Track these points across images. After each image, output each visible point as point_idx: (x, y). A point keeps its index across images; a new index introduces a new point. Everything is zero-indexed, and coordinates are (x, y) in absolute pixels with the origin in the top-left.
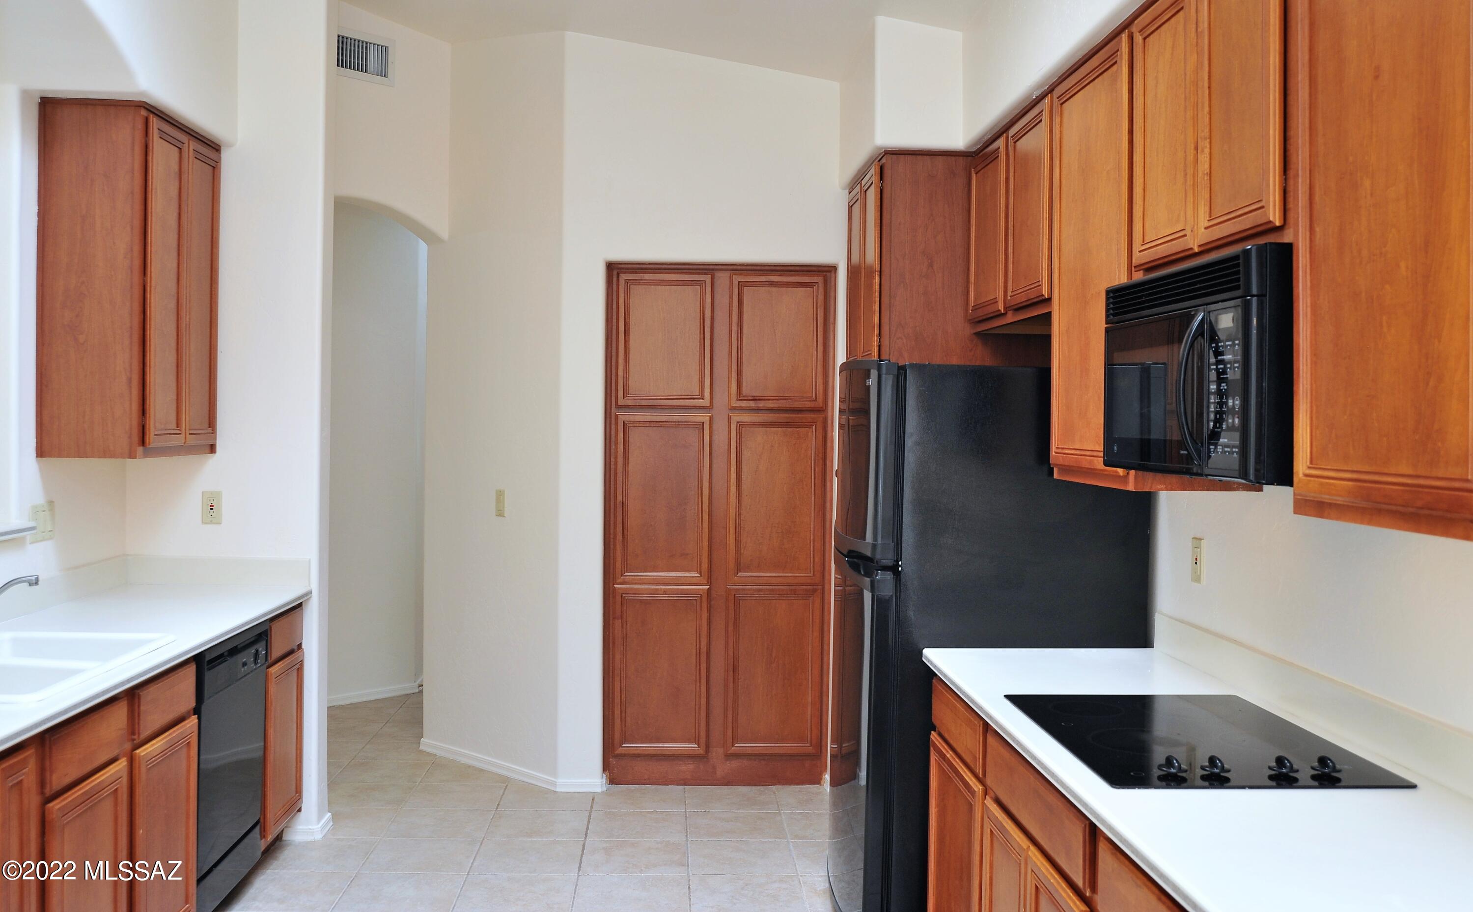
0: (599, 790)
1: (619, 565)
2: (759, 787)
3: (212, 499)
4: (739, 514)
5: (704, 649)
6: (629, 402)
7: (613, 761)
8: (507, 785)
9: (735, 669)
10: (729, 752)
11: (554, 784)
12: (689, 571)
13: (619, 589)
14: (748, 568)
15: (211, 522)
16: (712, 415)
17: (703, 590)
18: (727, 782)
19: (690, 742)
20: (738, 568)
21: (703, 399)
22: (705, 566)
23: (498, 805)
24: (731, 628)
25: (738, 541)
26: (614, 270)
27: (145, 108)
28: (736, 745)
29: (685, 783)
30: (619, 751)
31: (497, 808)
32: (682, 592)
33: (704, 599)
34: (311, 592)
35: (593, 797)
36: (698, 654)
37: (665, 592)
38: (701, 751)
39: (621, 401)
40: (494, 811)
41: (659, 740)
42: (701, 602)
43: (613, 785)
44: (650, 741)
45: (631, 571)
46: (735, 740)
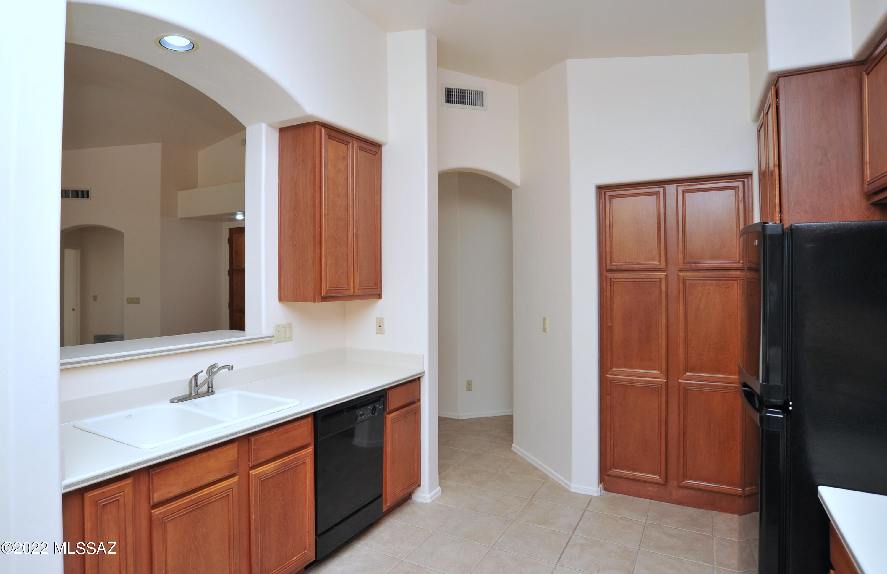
0: (596, 495)
1: (609, 363)
2: (702, 510)
3: (380, 322)
4: (686, 337)
5: (663, 418)
6: (614, 267)
7: (606, 478)
8: (545, 482)
9: (685, 434)
10: (681, 485)
11: (570, 487)
12: (654, 370)
13: (609, 377)
14: (693, 370)
15: (380, 333)
16: (667, 274)
17: (662, 382)
18: (680, 503)
19: (654, 474)
20: (687, 369)
21: (660, 264)
22: (664, 367)
23: (534, 495)
24: (682, 407)
25: (686, 353)
26: (602, 189)
27: (318, 124)
28: (686, 481)
29: (652, 498)
30: (610, 473)
31: (532, 498)
32: (649, 382)
33: (664, 387)
34: (424, 373)
35: (590, 500)
36: (660, 421)
37: (638, 381)
38: (661, 481)
39: (609, 267)
40: (529, 501)
41: (634, 470)
42: (661, 389)
43: (606, 492)
44: (629, 470)
45: (616, 368)
46: (685, 477)
